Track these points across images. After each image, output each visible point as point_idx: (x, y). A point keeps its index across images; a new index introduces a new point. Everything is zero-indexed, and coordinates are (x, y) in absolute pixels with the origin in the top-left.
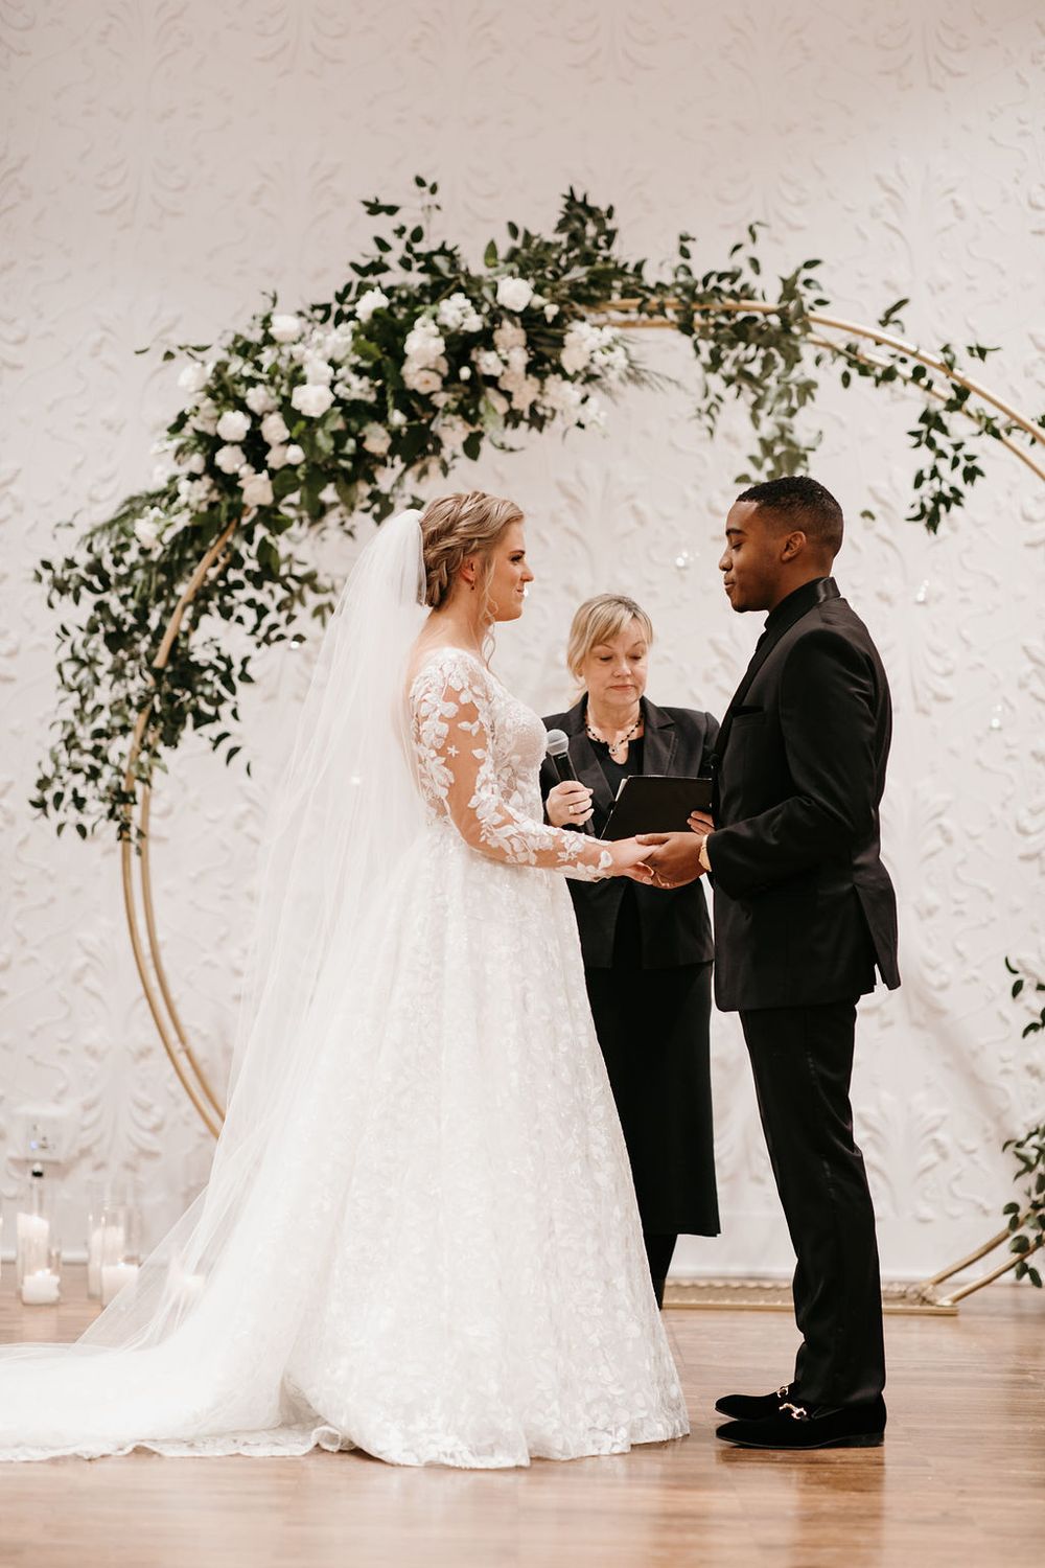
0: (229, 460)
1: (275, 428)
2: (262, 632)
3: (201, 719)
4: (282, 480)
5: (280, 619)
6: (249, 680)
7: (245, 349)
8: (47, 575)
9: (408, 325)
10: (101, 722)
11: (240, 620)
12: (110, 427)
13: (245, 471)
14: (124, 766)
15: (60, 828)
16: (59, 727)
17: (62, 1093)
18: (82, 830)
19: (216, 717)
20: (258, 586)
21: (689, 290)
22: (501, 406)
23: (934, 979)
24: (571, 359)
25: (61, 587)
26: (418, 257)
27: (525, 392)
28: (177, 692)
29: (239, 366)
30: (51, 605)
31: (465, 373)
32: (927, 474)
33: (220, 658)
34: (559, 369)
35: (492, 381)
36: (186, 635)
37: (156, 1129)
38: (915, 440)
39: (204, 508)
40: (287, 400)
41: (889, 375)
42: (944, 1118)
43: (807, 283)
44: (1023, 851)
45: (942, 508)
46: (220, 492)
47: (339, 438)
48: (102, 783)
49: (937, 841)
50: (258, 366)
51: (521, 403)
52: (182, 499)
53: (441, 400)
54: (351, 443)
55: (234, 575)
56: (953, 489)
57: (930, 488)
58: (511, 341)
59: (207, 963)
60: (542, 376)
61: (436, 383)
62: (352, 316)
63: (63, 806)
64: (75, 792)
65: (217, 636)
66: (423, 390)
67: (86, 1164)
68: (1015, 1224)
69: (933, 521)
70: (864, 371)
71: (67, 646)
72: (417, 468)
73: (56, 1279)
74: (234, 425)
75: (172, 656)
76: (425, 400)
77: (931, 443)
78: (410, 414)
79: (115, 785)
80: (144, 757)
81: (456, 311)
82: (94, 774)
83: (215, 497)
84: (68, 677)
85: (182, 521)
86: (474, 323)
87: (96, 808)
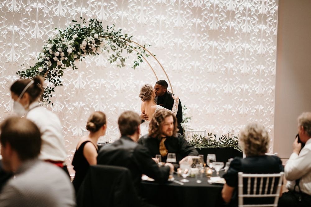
0: (55, 59)
1: (63, 54)
2: (56, 83)
5: (58, 82)
6: (54, 91)
13: (58, 60)
19: (48, 96)
20: (54, 77)
24: (102, 45)
27: (95, 50)
33: (48, 87)
39: (50, 65)
40: (65, 50)
53: (85, 51)
56: (138, 63)
58: (94, 43)
60: (97, 47)
66: (83, 49)
86: (92, 40)
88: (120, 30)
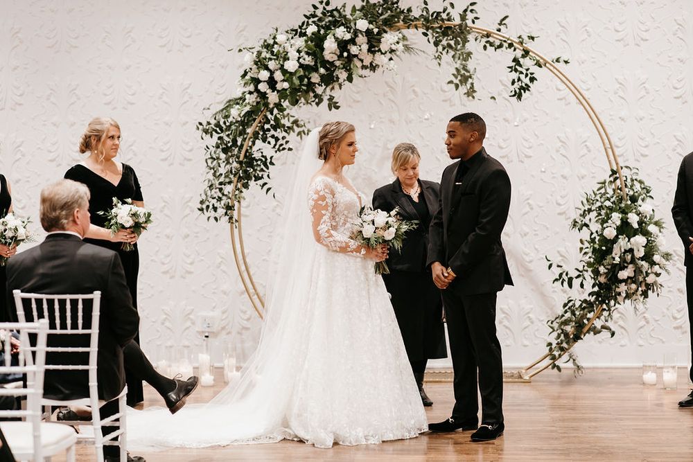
0: (263, 87)
1: (278, 76)
2: (277, 147)
3: (258, 178)
4: (282, 94)
5: (284, 142)
6: (273, 164)
7: (268, 47)
8: (201, 127)
9: (324, 37)
10: (222, 179)
11: (269, 143)
12: (223, 67)
13: (269, 91)
14: (230, 196)
15: (209, 218)
16: (207, 181)
17: (214, 308)
18: (216, 219)
19: (262, 178)
20: (276, 131)
21: (427, 20)
22: (359, 64)
23: (527, 259)
24: (384, 46)
25: (206, 132)
26: (328, 11)
27: (368, 59)
28: (248, 169)
29: (265, 54)
30: (202, 139)
31: (345, 54)
32: (516, 80)
33: (263, 156)
34: (380, 50)
35: (356, 56)
36: (251, 147)
37: (248, 320)
38: (510, 70)
39: (255, 104)
40: (282, 66)
41: (500, 46)
42: (532, 309)
43: (472, 11)
44: (559, 211)
45: (522, 91)
46: (260, 98)
47: (301, 78)
48: (223, 202)
49: (528, 209)
50: (272, 53)
51: (367, 63)
52: (247, 101)
53: (338, 63)
54: (306, 80)
55: (267, 126)
56: (526, 85)
57: (517, 85)
58: (362, 41)
59: (264, 260)
60: (374, 53)
61: (336, 58)
62: (304, 34)
63: (209, 210)
64: (213, 205)
65: (262, 149)
66: (331, 60)
67: (224, 332)
68: (551, 349)
69: (520, 97)
70: (491, 44)
71: (209, 152)
72: (331, 86)
73: (212, 377)
74: (264, 75)
75: (245, 156)
76: (332, 64)
77: (516, 70)
78: (327, 69)
79: (227, 204)
80: (237, 192)
81: (341, 32)
82: (220, 199)
83: (258, 100)
84: (209, 164)
85: (248, 108)
86: (348, 36)
87: (221, 211)
88: (473, 4)
